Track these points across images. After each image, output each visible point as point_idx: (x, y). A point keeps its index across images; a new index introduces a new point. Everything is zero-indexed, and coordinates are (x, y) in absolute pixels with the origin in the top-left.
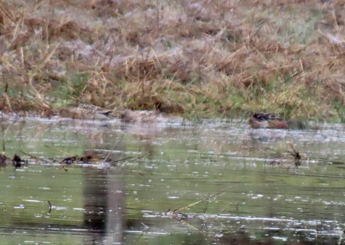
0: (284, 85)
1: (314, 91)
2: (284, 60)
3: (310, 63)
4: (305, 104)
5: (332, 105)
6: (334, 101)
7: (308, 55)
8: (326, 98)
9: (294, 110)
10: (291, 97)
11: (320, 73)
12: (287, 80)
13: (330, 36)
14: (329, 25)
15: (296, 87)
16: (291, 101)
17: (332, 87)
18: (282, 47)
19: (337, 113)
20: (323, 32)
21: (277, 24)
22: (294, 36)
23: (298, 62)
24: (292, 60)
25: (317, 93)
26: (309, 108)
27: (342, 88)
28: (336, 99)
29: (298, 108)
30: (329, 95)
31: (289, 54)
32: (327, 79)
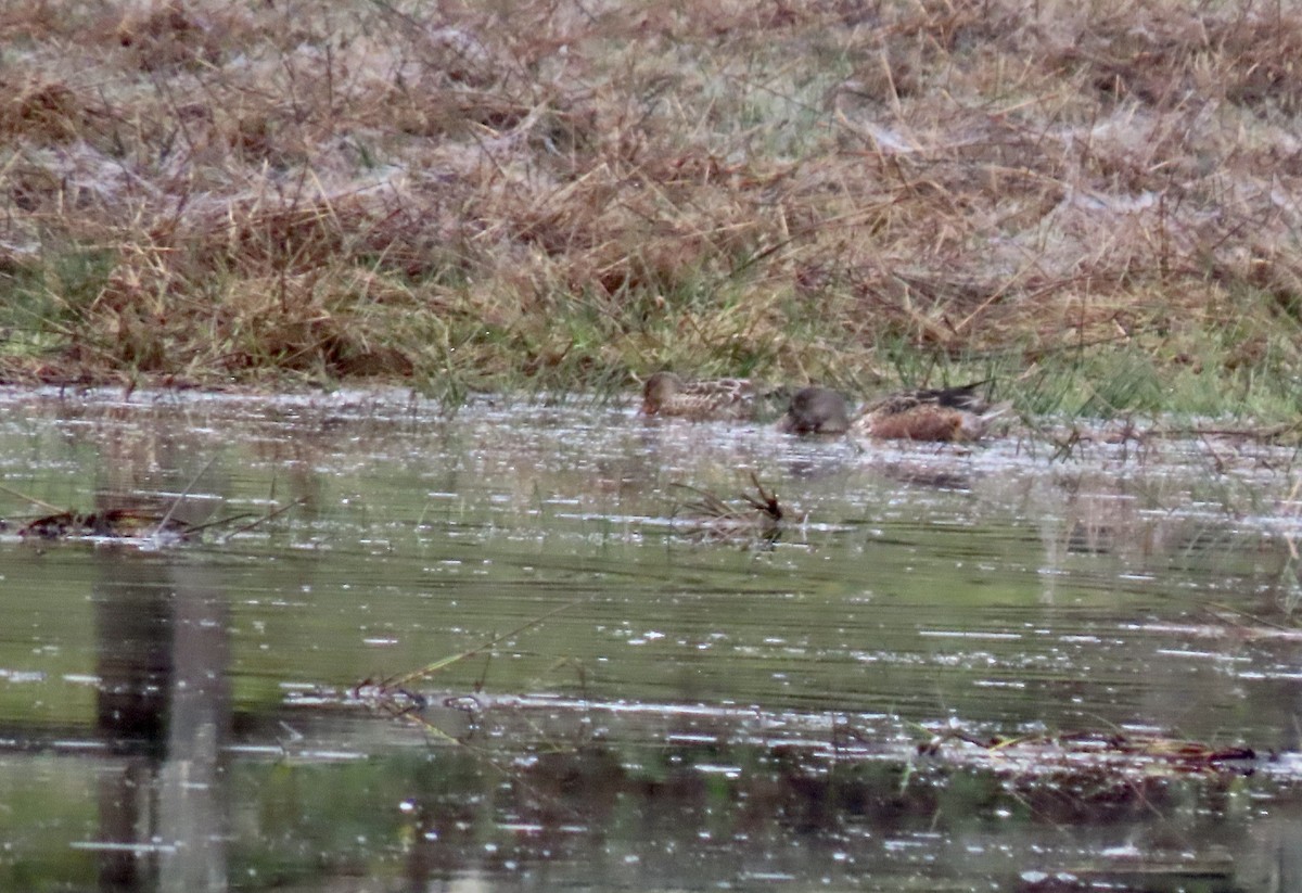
0: (727, 286)
1: (825, 306)
2: (728, 209)
3: (811, 216)
4: (796, 347)
5: (880, 348)
6: (886, 335)
7: (806, 192)
8: (860, 327)
9: (760, 366)
10: (749, 324)
11: (842, 246)
12: (740, 268)
13: (872, 130)
14: (871, 97)
15: (767, 291)
16: (753, 335)
17: (881, 292)
18: (721, 166)
19: (896, 374)
20: (851, 118)
21: (707, 93)
22: (760, 131)
23: (773, 213)
24: (755, 205)
25: (831, 310)
26: (808, 357)
27: (912, 295)
28: (895, 332)
29: (772, 360)
30: (872, 315)
31: (746, 186)
32: (865, 267)
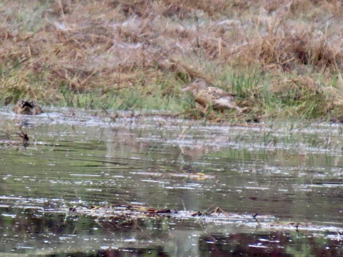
0: (13, 70)
1: (42, 77)
2: (12, 47)
3: (37, 49)
4: (33, 89)
5: (59, 89)
6: (60, 85)
7: (35, 43)
8: (52, 83)
9: (22, 94)
10: (19, 82)
11: (47, 59)
12: (16, 65)
13: (56, 24)
14: (56, 14)
15: (24, 72)
16: (20, 86)
17: (59, 72)
18: (11, 34)
19: (63, 97)
20: (50, 20)
21: (6, 13)
22: (22, 24)
23: (26, 49)
24: (21, 46)
25: (44, 78)
26: (37, 91)
27: (68, 73)
28: (63, 84)
29: (26, 92)
30: (56, 79)
31: (18, 41)
32: (54, 65)
